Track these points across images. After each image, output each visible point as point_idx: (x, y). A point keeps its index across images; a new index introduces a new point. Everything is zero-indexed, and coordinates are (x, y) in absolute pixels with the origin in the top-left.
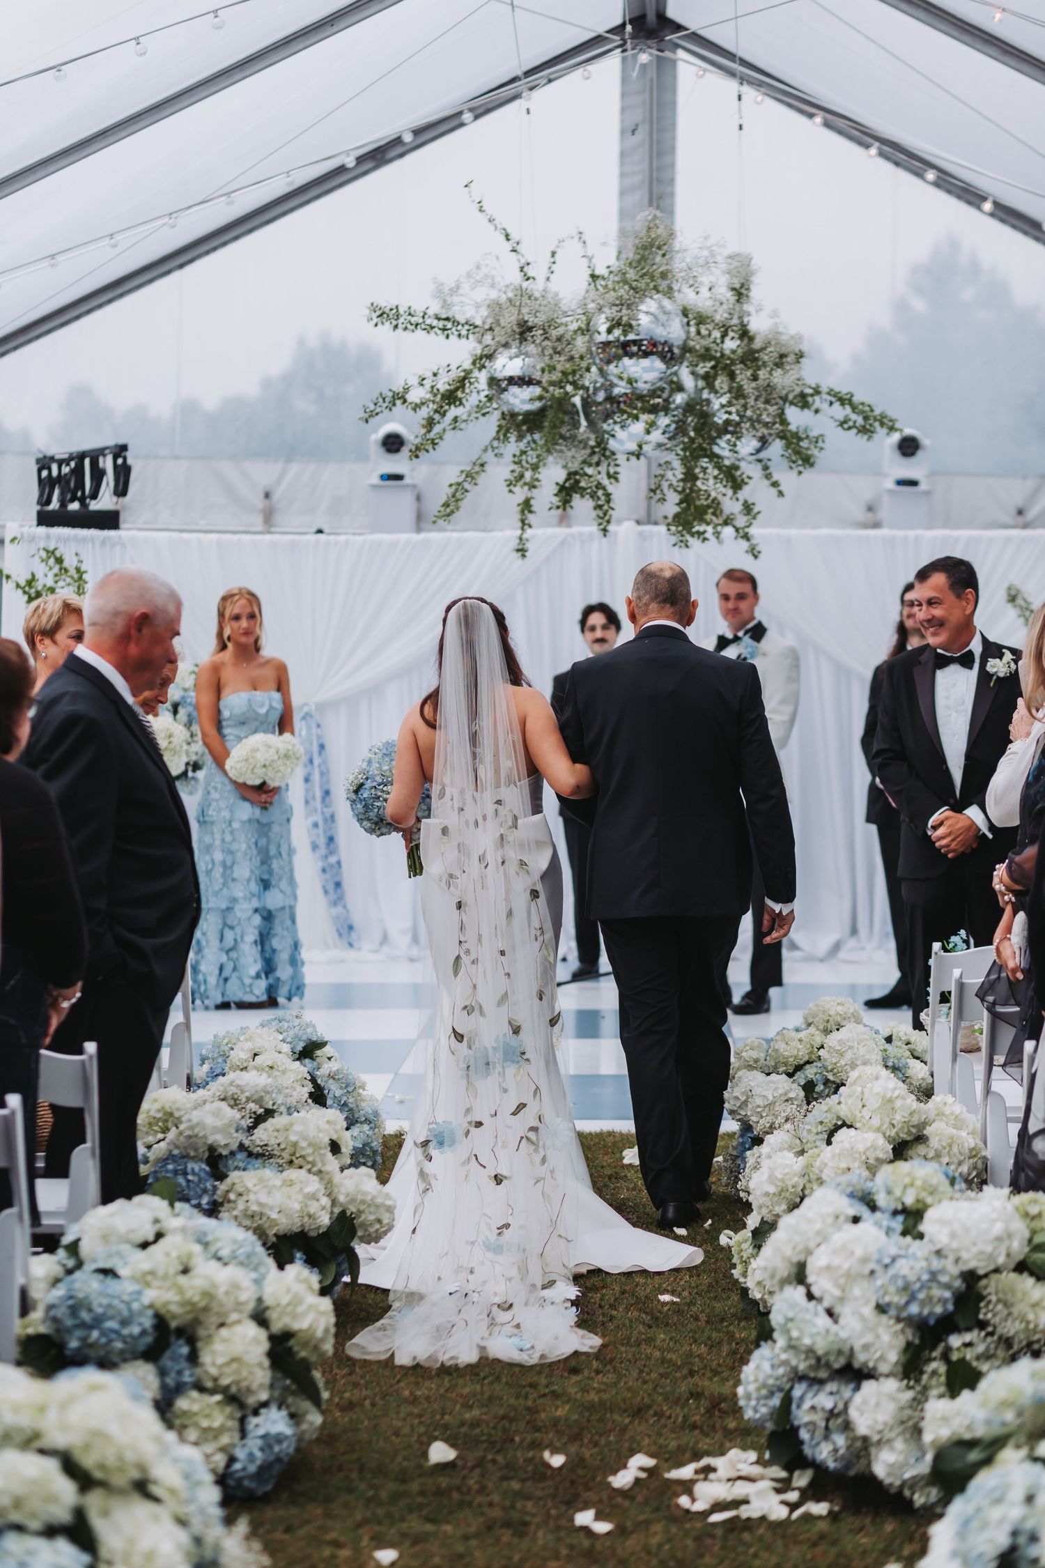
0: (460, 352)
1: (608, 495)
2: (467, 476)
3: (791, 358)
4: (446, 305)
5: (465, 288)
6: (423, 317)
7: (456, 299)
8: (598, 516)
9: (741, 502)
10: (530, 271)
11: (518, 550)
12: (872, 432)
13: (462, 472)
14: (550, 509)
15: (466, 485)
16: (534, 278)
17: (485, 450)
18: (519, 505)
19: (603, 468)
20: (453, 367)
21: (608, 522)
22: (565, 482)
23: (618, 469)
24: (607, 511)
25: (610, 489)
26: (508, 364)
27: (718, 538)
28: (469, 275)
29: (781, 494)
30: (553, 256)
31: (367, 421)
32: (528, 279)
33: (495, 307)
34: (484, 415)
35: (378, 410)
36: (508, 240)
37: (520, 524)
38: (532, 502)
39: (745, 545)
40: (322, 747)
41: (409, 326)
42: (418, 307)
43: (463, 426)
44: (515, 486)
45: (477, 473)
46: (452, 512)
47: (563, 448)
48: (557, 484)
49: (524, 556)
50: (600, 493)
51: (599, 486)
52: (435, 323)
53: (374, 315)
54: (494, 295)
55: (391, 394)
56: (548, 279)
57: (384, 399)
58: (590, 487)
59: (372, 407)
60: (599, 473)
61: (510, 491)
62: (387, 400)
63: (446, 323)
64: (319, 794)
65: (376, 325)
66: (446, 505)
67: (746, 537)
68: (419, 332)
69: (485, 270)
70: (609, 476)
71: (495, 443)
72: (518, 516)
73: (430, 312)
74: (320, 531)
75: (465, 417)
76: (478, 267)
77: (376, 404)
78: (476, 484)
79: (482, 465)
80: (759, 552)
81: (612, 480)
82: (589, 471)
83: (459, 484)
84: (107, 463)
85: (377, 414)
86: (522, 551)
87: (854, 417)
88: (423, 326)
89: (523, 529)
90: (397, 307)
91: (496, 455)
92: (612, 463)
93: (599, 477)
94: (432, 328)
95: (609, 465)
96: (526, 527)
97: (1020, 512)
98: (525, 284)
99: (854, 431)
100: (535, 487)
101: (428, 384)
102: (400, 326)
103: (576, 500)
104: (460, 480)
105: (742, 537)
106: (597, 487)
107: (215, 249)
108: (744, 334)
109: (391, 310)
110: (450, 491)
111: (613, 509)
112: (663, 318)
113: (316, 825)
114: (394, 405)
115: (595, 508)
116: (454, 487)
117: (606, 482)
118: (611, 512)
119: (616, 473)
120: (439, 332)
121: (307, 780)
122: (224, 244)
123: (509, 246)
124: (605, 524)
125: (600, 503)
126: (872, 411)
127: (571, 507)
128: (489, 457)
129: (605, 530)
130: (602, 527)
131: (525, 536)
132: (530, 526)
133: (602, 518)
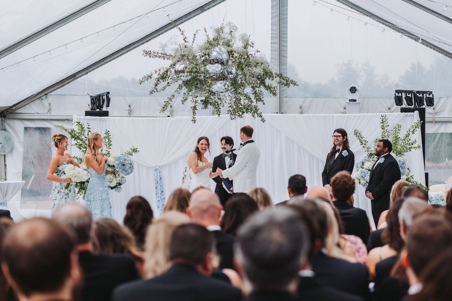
0: (167, 63)
1: (218, 105)
2: (170, 99)
3: (260, 64)
4: (163, 50)
5: (168, 44)
6: (157, 54)
7: (165, 48)
10: (187, 40)
12: (289, 85)
13: (168, 98)
14: (202, 109)
15: (169, 102)
16: (188, 42)
17: (175, 92)
18: (192, 107)
20: (165, 68)
21: (220, 112)
22: (204, 101)
25: (219, 103)
26: (180, 67)
27: (253, 117)
28: (168, 41)
30: (195, 36)
31: (141, 84)
32: (186, 42)
33: (177, 50)
34: (176, 82)
35: (144, 80)
36: (180, 31)
38: (197, 107)
39: (260, 118)
40: (161, 178)
41: (154, 56)
42: (156, 51)
43: (171, 85)
44: (184, 102)
45: (172, 98)
46: (165, 109)
49: (195, 122)
50: (216, 104)
51: (215, 102)
52: (161, 55)
53: (145, 54)
54: (177, 47)
55: (147, 76)
56: (193, 42)
57: (145, 77)
58: (213, 102)
59: (142, 80)
60: (215, 98)
61: (183, 103)
62: (146, 78)
63: (164, 55)
64: (160, 192)
65: (145, 56)
66: (163, 108)
67: (261, 116)
68: (157, 58)
69: (173, 40)
70: (218, 99)
71: (178, 90)
72: (192, 111)
73: (160, 52)
74: (169, 116)
75: (171, 82)
76: (171, 39)
77: (143, 79)
78: (172, 101)
79: (174, 96)
80: (265, 121)
82: (212, 97)
83: (167, 102)
84: (105, 97)
85: (143, 82)
86: (194, 121)
87: (283, 81)
88: (158, 56)
89: (194, 114)
90: (150, 51)
91: (178, 93)
93: (215, 99)
94: (160, 56)
98: (186, 44)
99: (284, 85)
101: (158, 73)
102: (151, 56)
103: (209, 106)
104: (168, 100)
105: (259, 116)
107: (156, 36)
109: (149, 51)
110: (165, 104)
111: (220, 108)
112: (221, 53)
113: (159, 201)
114: (148, 79)
115: (215, 108)
116: (166, 102)
117: (218, 101)
120: (162, 58)
121: (156, 188)
122: (159, 35)
123: (181, 33)
124: (219, 113)
126: (289, 79)
127: (208, 108)
128: (176, 94)
129: (219, 115)
130: (218, 114)
131: (195, 117)
132: (196, 114)
133: (217, 111)
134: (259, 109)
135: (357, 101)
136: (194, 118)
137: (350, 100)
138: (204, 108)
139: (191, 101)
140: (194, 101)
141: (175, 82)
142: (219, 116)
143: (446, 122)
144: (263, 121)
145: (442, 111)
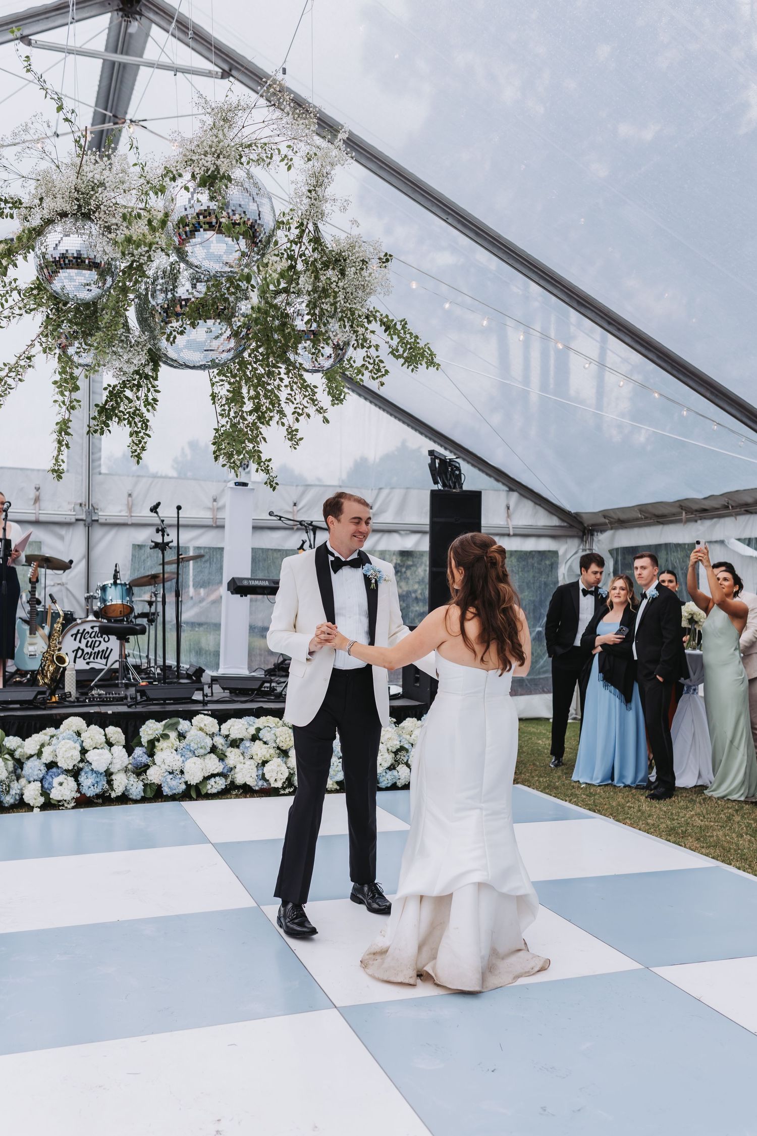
1: (145, 423)
2: (10, 371)
8: (133, 442)
9: (286, 427)
11: (54, 471)
12: (417, 364)
13: (5, 365)
15: (10, 381)
17: (32, 345)
18: (57, 424)
19: (142, 393)
21: (143, 449)
22: (106, 404)
23: (158, 396)
24: (143, 438)
25: (148, 415)
26: (62, 241)
29: (326, 421)
37: (57, 445)
38: (70, 424)
39: (263, 477)
45: (23, 367)
47: (119, 350)
48: (97, 405)
49: (60, 477)
50: (137, 419)
51: (136, 412)
58: (129, 413)
60: (138, 398)
70: (147, 403)
72: (55, 436)
78: (20, 380)
79: (29, 358)
81: (150, 408)
82: (128, 393)
86: (58, 472)
89: (59, 450)
92: (152, 389)
93: (138, 402)
95: (149, 390)
96: (62, 448)
97: (295, 505)
100: (73, 408)
103: (113, 424)
106: (134, 413)
108: (317, 241)
111: (149, 436)
115: (131, 435)
117: (144, 410)
118: (146, 439)
119: (155, 400)
124: (139, 451)
125: (136, 429)
126: (417, 342)
127: (110, 432)
128: (36, 351)
129: (139, 457)
130: (136, 454)
131: (61, 457)
132: (67, 446)
133: (137, 445)
134: (301, 439)
135: (250, 486)
136: (57, 460)
137: (238, 484)
138: (96, 431)
139: (55, 401)
140: (63, 402)
141: (23, 311)
142: (138, 462)
143: (390, 531)
144: (271, 486)
145: (381, 511)
